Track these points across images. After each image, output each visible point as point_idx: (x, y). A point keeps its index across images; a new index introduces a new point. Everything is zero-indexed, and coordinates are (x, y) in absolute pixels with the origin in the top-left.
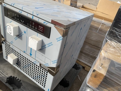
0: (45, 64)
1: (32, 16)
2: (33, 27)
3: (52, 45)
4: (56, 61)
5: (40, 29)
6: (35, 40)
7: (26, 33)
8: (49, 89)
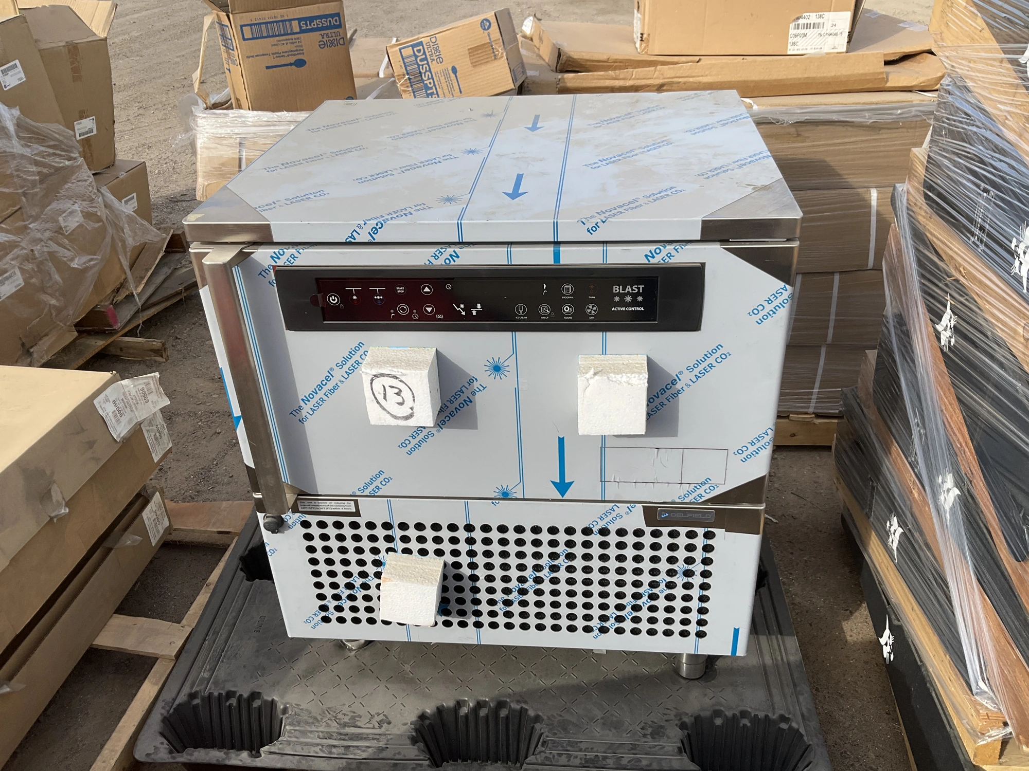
0: (689, 493)
1: (551, 249)
2: (567, 309)
3: (725, 356)
4: (767, 438)
5: (622, 303)
6: (624, 378)
7: (512, 368)
8: (736, 632)
